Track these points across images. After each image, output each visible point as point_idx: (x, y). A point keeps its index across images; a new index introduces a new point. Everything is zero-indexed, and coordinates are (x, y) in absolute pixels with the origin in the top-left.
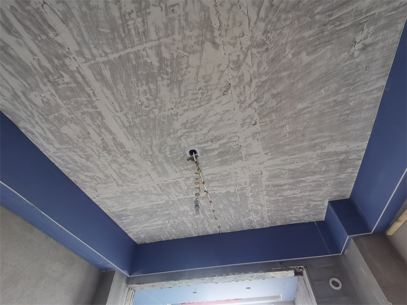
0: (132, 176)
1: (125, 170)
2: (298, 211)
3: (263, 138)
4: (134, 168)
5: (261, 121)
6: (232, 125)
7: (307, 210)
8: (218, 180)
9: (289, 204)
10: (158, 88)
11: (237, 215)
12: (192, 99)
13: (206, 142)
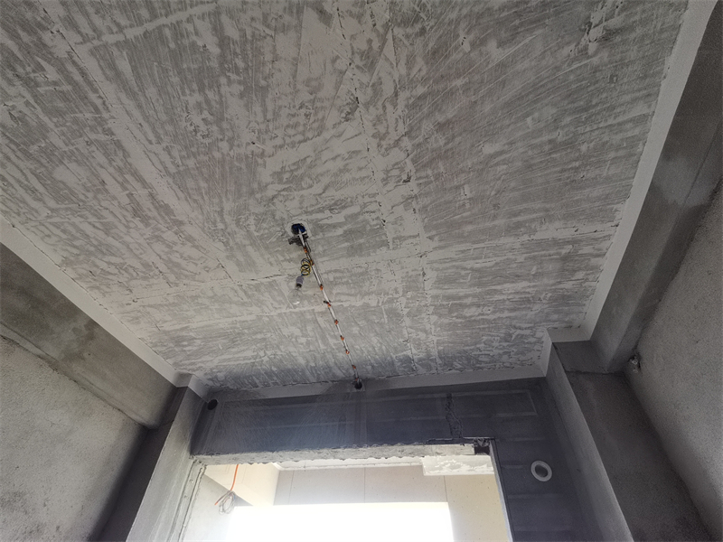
0: (191, 267)
1: (178, 255)
2: (490, 346)
3: (424, 209)
4: (194, 253)
5: (418, 175)
6: (367, 180)
7: (505, 344)
8: (347, 283)
9: (474, 331)
10: (224, 99)
11: (384, 347)
12: (288, 126)
13: (321, 211)
